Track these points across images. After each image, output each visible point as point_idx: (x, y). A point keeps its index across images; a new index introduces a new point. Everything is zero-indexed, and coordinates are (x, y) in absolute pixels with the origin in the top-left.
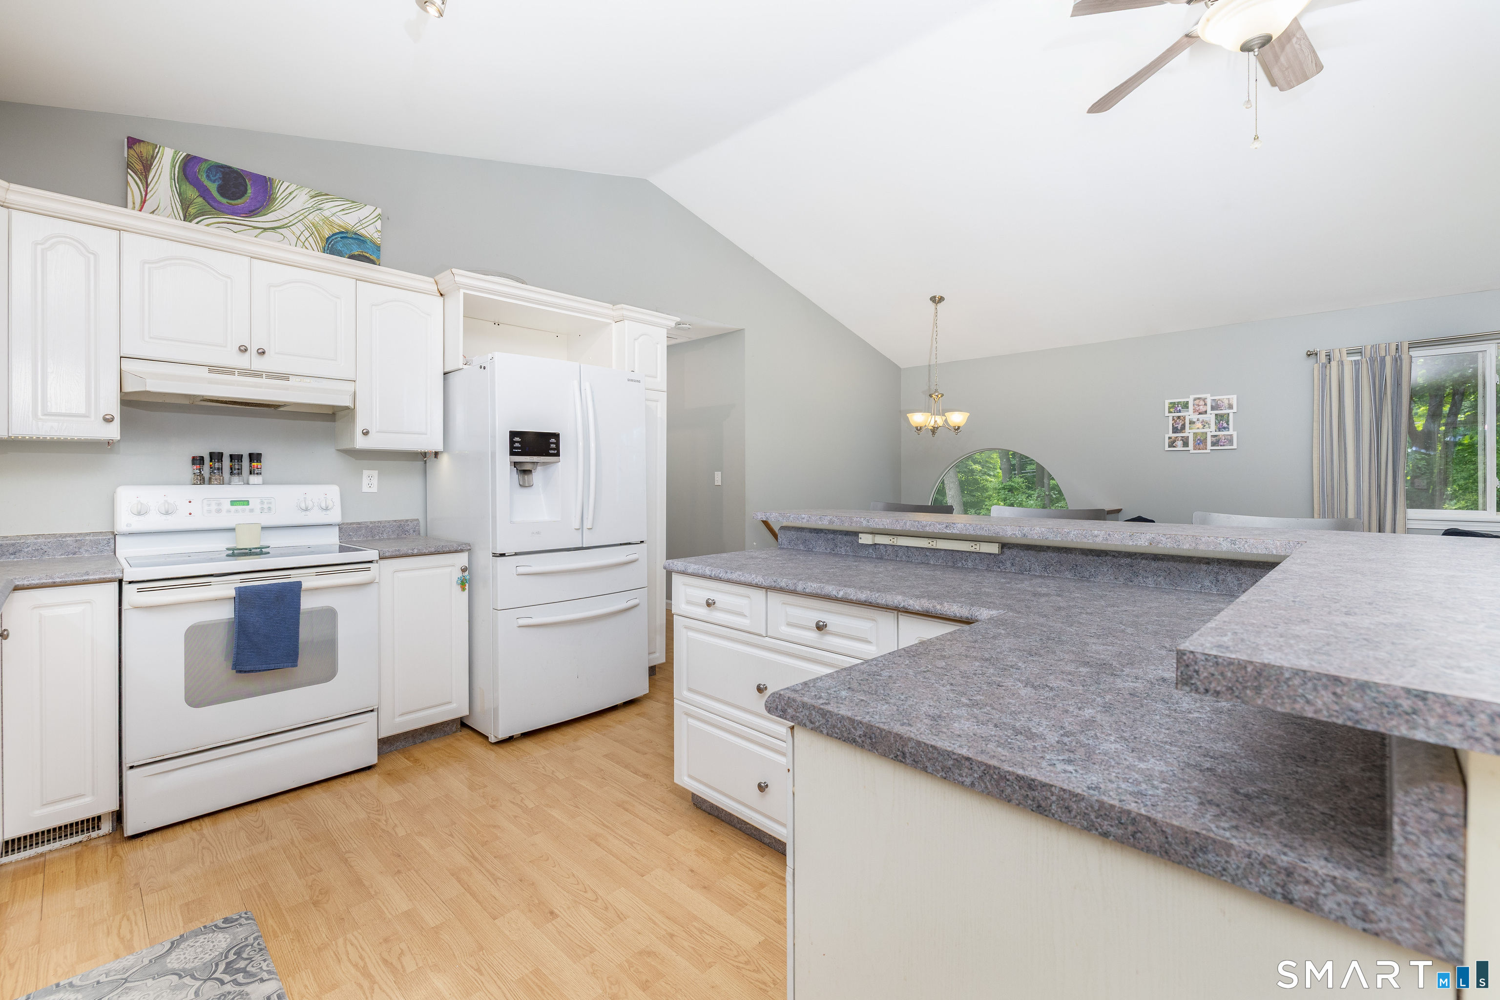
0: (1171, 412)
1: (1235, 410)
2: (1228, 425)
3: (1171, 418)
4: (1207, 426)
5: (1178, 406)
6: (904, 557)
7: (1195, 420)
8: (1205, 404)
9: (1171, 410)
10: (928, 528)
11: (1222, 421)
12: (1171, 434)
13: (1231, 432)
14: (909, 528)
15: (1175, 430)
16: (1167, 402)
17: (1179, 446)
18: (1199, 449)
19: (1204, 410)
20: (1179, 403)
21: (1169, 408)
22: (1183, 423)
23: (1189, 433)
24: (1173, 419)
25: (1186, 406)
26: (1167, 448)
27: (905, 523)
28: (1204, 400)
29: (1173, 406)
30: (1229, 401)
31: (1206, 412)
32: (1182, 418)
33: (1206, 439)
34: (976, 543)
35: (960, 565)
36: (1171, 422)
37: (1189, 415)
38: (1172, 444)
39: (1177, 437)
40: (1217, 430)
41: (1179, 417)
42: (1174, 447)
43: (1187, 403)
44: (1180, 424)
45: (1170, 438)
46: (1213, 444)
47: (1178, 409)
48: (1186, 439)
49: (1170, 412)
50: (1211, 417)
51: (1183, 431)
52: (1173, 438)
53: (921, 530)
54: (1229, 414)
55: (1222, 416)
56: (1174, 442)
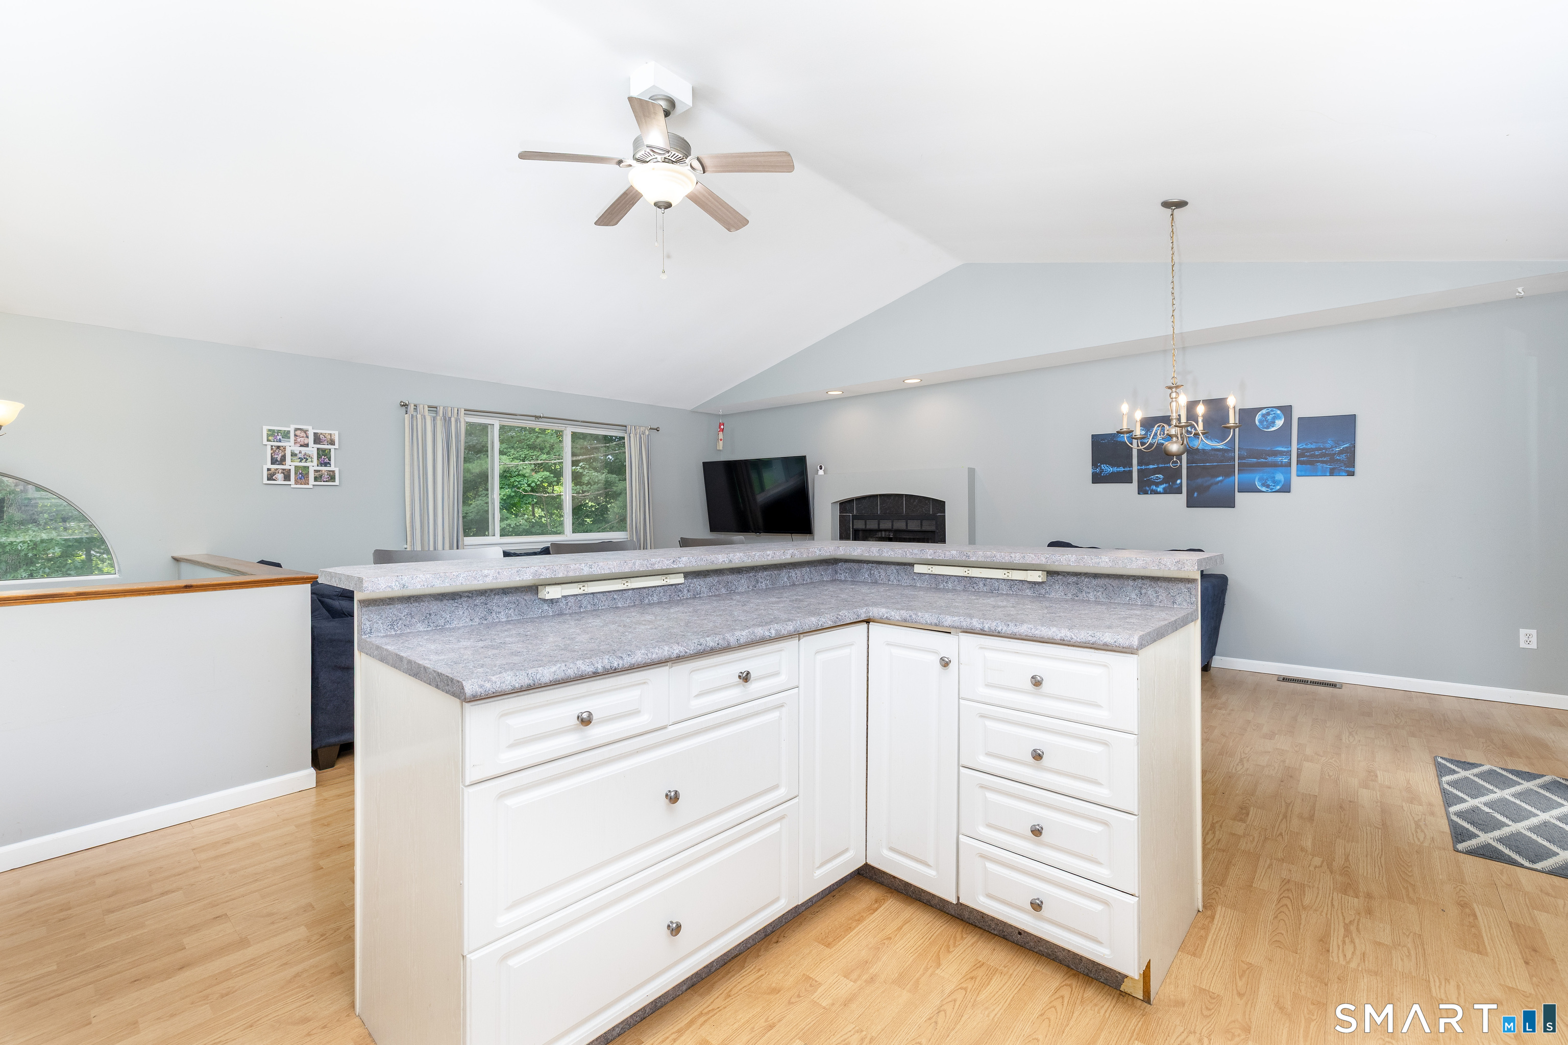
0: (270, 441)
1: (337, 446)
2: (330, 460)
3: (269, 448)
4: (310, 460)
5: (278, 435)
6: (589, 606)
7: (297, 452)
8: (307, 437)
9: (270, 438)
10: (656, 566)
11: (324, 457)
12: (269, 466)
13: (332, 468)
14: (638, 568)
15: (274, 461)
16: (265, 428)
17: (280, 479)
18: (301, 484)
19: (306, 442)
20: (279, 431)
21: (268, 435)
22: (283, 454)
23: (290, 464)
24: (272, 449)
25: (286, 435)
26: (265, 481)
27: (634, 564)
28: (305, 431)
29: (272, 434)
30: (331, 436)
31: (307, 445)
32: (282, 448)
33: (308, 474)
34: (666, 576)
35: (647, 601)
36: (269, 452)
37: (290, 446)
38: (270, 478)
39: (277, 469)
40: (319, 465)
41: (278, 447)
42: (274, 480)
43: (289, 432)
44: (280, 455)
45: (269, 470)
46: (316, 479)
47: (278, 438)
48: (287, 472)
49: (268, 440)
50: (312, 450)
51: (284, 463)
52: (273, 470)
53: (650, 569)
54: (330, 449)
55: (324, 450)
56: (274, 474)
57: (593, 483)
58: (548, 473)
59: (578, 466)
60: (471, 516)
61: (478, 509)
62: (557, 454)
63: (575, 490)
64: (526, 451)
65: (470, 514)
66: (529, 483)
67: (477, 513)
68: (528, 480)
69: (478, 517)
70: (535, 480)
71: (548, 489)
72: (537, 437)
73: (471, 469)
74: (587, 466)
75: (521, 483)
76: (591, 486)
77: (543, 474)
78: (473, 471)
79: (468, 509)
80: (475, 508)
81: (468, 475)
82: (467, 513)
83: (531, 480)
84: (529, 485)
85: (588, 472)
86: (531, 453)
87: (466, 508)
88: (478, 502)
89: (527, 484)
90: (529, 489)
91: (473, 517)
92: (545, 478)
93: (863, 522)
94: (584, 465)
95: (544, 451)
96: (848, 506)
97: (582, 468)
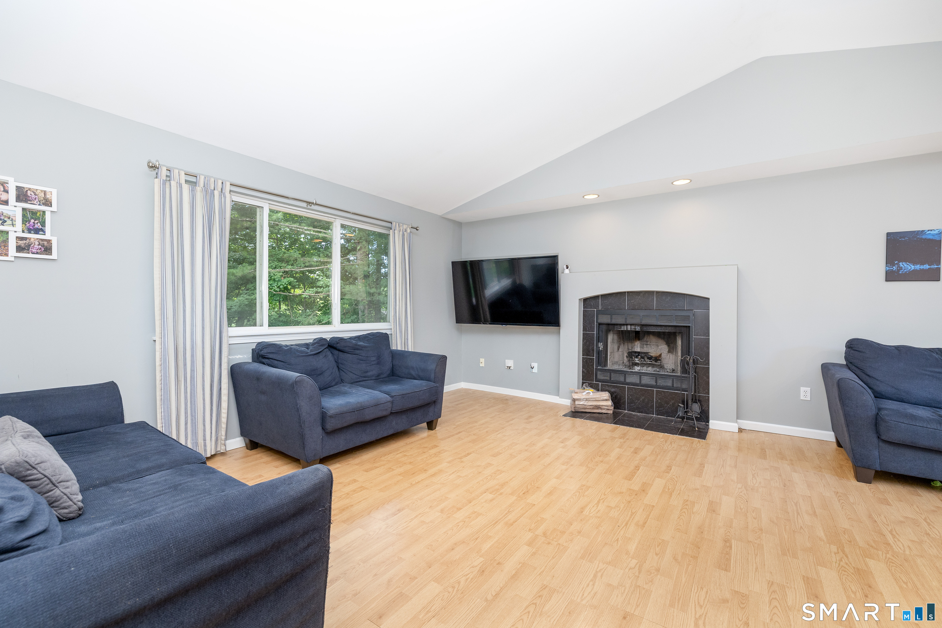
8: (7, 191)
11: (34, 221)
19: (4, 198)
28: (4, 184)
31: (7, 202)
33: (7, 241)
40: (25, 231)
57: (325, 287)
58: (292, 279)
59: (315, 274)
60: (235, 309)
61: (240, 303)
62: (299, 265)
63: (313, 291)
64: (276, 263)
65: (234, 307)
66: (279, 285)
67: (239, 306)
68: (277, 283)
69: (240, 309)
70: (283, 283)
71: (291, 290)
72: (285, 253)
73: (236, 273)
74: (322, 274)
75: (272, 285)
76: (324, 288)
77: (289, 279)
78: (237, 274)
79: (232, 303)
80: (238, 302)
81: (233, 278)
82: (231, 306)
83: (279, 284)
84: (279, 287)
85: (322, 279)
86: (280, 264)
87: (231, 303)
88: (241, 298)
89: (276, 286)
90: (278, 290)
91: (236, 309)
92: (291, 282)
93: (609, 316)
94: (319, 274)
95: (290, 263)
96: (592, 302)
97: (318, 275)
